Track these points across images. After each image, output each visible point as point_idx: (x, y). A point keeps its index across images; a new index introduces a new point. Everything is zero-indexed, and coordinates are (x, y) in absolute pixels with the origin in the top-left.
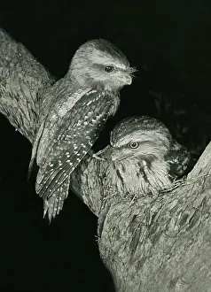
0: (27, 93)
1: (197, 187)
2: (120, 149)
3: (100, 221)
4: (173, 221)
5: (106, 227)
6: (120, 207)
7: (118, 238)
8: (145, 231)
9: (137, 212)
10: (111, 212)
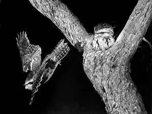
0: (61, 15)
1: (116, 48)
2: (98, 34)
3: (84, 59)
4: (108, 59)
5: (86, 60)
6: (91, 54)
7: (90, 64)
8: (99, 62)
9: (96, 55)
10: (88, 55)
